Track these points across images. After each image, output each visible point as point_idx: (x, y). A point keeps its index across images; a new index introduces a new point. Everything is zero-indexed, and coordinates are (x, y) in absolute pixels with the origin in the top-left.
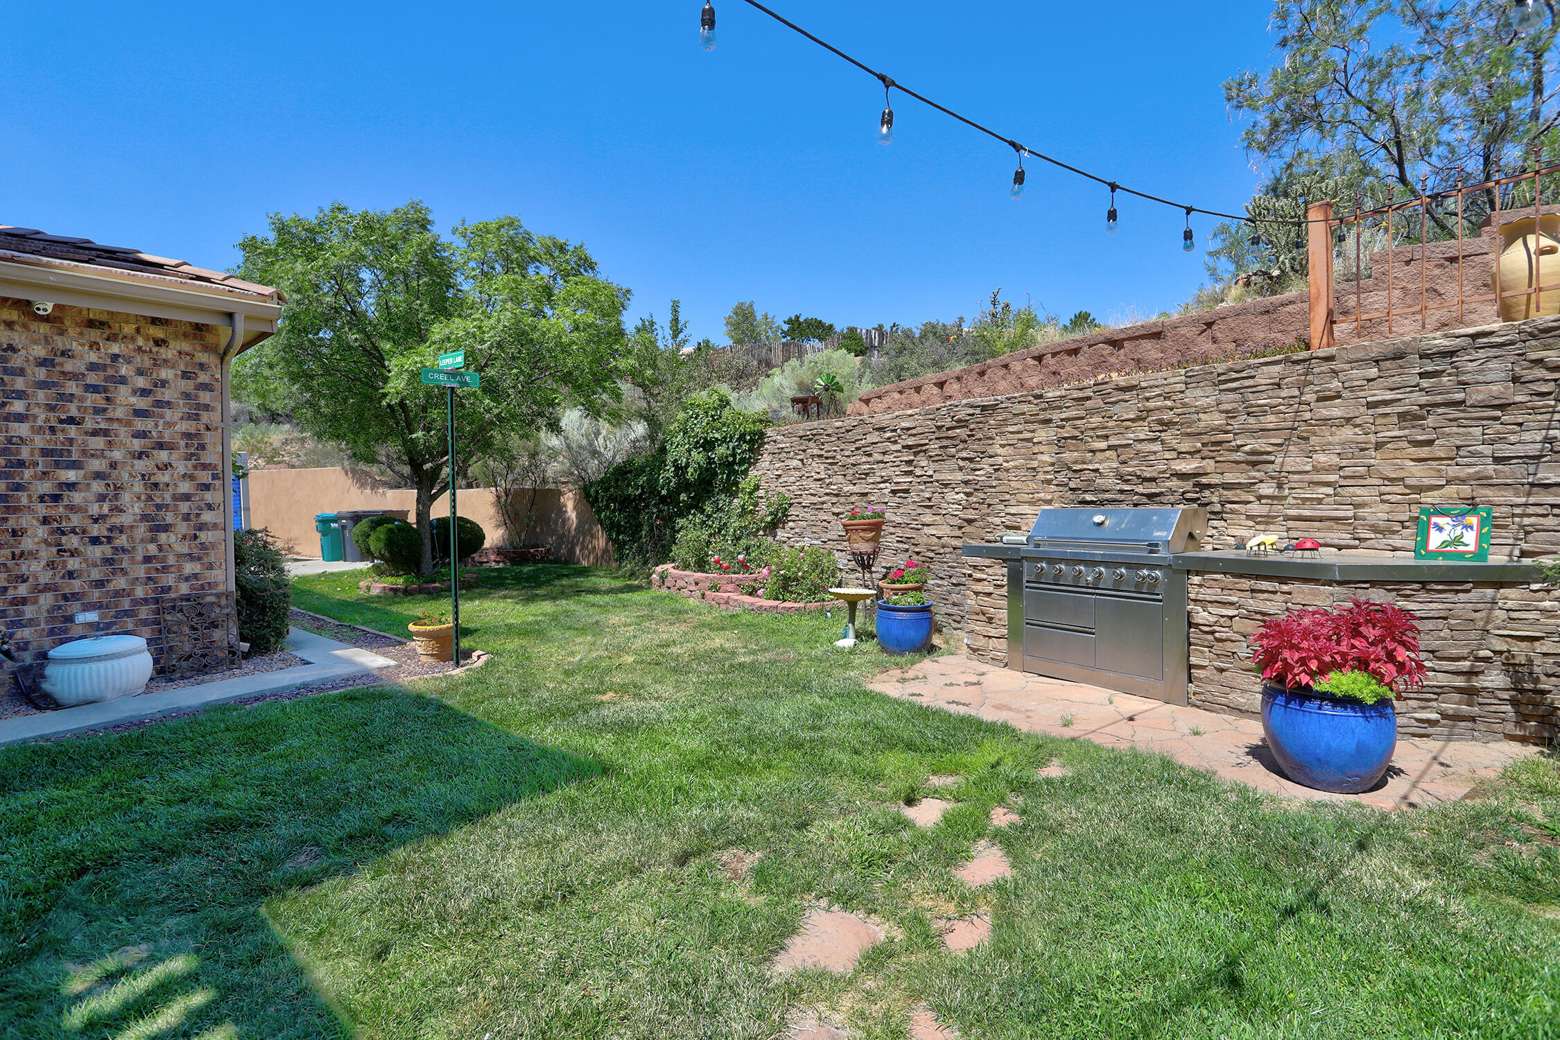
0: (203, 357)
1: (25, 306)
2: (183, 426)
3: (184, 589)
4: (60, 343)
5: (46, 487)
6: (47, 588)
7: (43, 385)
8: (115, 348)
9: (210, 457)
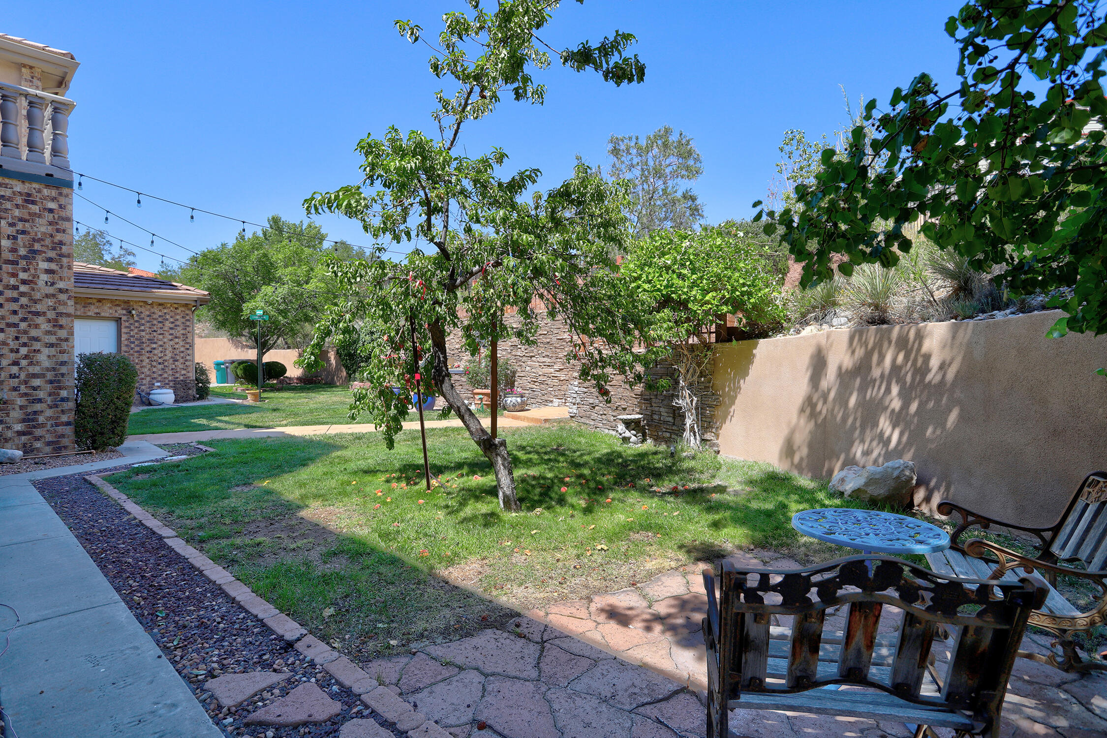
0: (188, 312)
1: (145, 303)
2: (182, 332)
3: (182, 378)
4: (152, 310)
5: (148, 349)
6: (149, 376)
7: (148, 322)
8: (165, 311)
9: (189, 341)
